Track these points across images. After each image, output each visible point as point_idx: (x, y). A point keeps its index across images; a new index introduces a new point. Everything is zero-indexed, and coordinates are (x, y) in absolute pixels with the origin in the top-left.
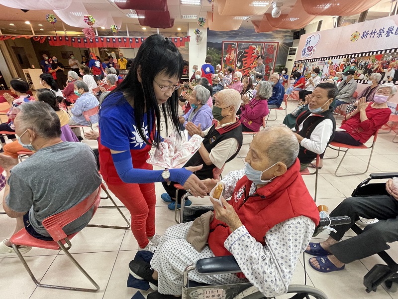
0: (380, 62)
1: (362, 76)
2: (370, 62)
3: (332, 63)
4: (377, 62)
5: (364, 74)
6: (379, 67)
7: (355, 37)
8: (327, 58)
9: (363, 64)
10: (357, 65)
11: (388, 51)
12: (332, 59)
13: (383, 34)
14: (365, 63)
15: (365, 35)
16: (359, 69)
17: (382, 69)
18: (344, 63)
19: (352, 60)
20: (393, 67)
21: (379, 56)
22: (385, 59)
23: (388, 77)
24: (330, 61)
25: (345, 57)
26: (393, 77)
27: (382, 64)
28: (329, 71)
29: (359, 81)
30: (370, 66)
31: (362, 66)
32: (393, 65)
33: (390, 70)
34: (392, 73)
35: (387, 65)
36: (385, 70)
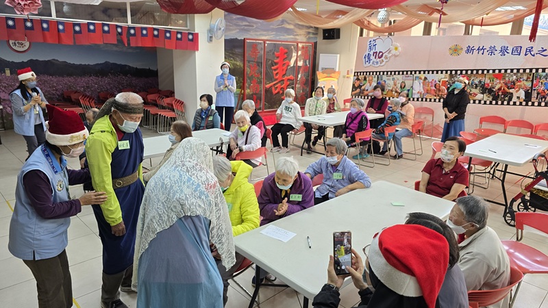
0: (502, 82)
1: (480, 96)
3: (426, 78)
4: (498, 81)
5: (482, 93)
6: (501, 87)
7: (456, 50)
8: (415, 72)
9: (476, 82)
11: (509, 71)
12: (424, 73)
13: (496, 52)
14: (480, 82)
15: (470, 50)
16: (472, 88)
17: (506, 89)
18: (446, 80)
20: (520, 88)
21: (499, 74)
22: (507, 79)
23: (518, 98)
24: (422, 76)
25: (446, 73)
26: (524, 98)
27: (506, 84)
28: (423, 88)
29: (477, 102)
30: (488, 85)
31: (476, 85)
32: (520, 86)
33: (517, 91)
34: (522, 94)
35: (513, 85)
36: (511, 91)
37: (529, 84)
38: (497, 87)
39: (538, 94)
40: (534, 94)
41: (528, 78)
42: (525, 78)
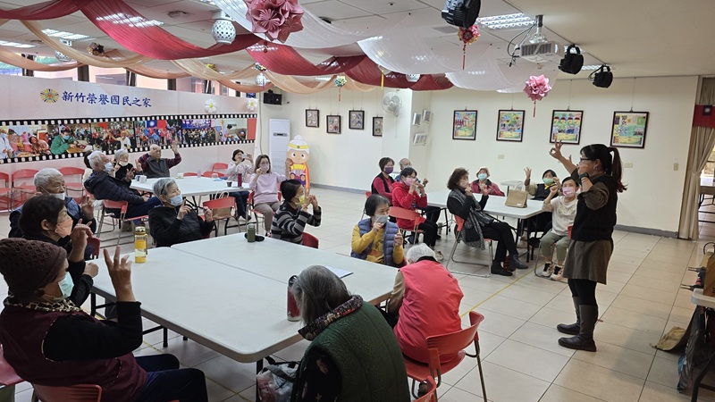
0: (108, 131)
2: (94, 131)
3: (11, 132)
4: (104, 130)
5: (91, 144)
6: (108, 136)
9: (82, 132)
10: (73, 134)
11: (112, 120)
13: (96, 101)
14: (86, 132)
15: (67, 97)
16: (79, 139)
17: (113, 138)
18: (45, 131)
19: (60, 128)
21: (104, 123)
24: (5, 128)
25: (43, 123)
26: (130, 145)
27: (112, 133)
30: (96, 135)
31: (82, 135)
33: (123, 139)
34: (128, 141)
35: (118, 133)
36: (118, 139)
37: (132, 132)
38: (104, 137)
39: (141, 140)
40: (138, 141)
41: (130, 126)
42: (128, 126)
